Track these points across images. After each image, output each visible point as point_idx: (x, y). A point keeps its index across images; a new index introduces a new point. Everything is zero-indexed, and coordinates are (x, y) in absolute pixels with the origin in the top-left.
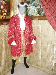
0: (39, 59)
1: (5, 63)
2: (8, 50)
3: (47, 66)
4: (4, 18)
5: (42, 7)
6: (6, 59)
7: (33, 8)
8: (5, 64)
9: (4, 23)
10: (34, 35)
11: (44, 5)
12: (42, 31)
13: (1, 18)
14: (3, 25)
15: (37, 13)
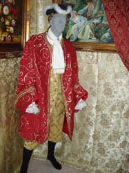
2: (11, 124)
4: (9, 39)
9: (8, 54)
11: (113, 17)
12: (99, 79)
13: (2, 39)
15: (91, 35)
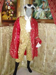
0: (43, 63)
1: (8, 65)
3: (51, 71)
4: (10, 19)
5: (50, 10)
6: (9, 61)
8: (8, 67)
9: (10, 24)
10: (39, 38)
11: (52, 8)
12: (48, 35)
13: (7, 19)
14: (9, 26)
15: (44, 16)
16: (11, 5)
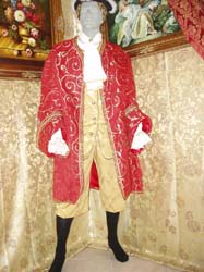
0: (170, 218)
5: (164, 2)
6: (30, 215)
7: (132, 12)
15: (149, 28)
16: (28, 8)
